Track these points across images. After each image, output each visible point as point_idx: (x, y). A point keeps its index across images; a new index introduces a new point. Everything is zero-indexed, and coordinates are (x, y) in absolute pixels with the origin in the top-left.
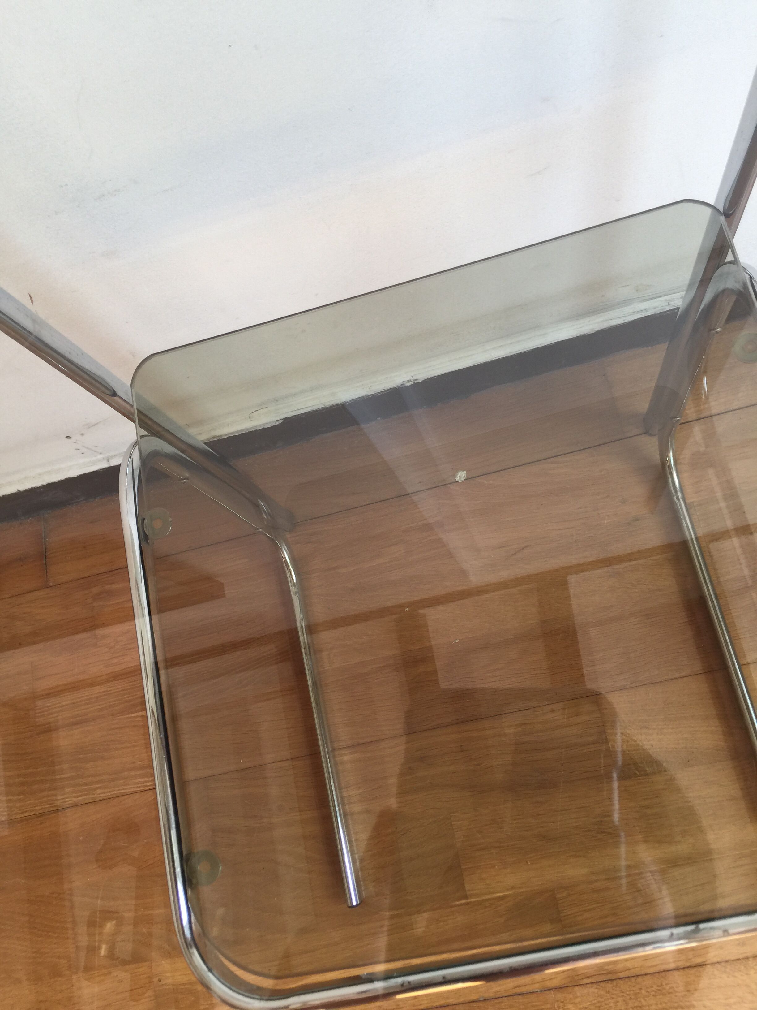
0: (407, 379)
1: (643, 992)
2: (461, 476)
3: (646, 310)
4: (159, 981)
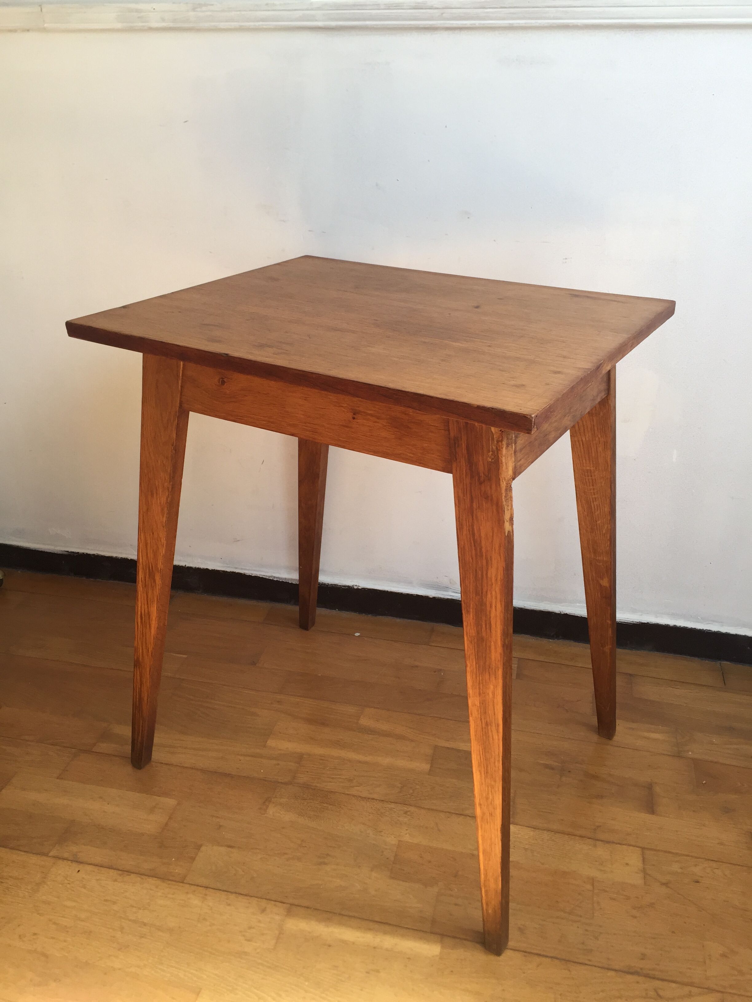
0: (355, 584)
2: (357, 634)
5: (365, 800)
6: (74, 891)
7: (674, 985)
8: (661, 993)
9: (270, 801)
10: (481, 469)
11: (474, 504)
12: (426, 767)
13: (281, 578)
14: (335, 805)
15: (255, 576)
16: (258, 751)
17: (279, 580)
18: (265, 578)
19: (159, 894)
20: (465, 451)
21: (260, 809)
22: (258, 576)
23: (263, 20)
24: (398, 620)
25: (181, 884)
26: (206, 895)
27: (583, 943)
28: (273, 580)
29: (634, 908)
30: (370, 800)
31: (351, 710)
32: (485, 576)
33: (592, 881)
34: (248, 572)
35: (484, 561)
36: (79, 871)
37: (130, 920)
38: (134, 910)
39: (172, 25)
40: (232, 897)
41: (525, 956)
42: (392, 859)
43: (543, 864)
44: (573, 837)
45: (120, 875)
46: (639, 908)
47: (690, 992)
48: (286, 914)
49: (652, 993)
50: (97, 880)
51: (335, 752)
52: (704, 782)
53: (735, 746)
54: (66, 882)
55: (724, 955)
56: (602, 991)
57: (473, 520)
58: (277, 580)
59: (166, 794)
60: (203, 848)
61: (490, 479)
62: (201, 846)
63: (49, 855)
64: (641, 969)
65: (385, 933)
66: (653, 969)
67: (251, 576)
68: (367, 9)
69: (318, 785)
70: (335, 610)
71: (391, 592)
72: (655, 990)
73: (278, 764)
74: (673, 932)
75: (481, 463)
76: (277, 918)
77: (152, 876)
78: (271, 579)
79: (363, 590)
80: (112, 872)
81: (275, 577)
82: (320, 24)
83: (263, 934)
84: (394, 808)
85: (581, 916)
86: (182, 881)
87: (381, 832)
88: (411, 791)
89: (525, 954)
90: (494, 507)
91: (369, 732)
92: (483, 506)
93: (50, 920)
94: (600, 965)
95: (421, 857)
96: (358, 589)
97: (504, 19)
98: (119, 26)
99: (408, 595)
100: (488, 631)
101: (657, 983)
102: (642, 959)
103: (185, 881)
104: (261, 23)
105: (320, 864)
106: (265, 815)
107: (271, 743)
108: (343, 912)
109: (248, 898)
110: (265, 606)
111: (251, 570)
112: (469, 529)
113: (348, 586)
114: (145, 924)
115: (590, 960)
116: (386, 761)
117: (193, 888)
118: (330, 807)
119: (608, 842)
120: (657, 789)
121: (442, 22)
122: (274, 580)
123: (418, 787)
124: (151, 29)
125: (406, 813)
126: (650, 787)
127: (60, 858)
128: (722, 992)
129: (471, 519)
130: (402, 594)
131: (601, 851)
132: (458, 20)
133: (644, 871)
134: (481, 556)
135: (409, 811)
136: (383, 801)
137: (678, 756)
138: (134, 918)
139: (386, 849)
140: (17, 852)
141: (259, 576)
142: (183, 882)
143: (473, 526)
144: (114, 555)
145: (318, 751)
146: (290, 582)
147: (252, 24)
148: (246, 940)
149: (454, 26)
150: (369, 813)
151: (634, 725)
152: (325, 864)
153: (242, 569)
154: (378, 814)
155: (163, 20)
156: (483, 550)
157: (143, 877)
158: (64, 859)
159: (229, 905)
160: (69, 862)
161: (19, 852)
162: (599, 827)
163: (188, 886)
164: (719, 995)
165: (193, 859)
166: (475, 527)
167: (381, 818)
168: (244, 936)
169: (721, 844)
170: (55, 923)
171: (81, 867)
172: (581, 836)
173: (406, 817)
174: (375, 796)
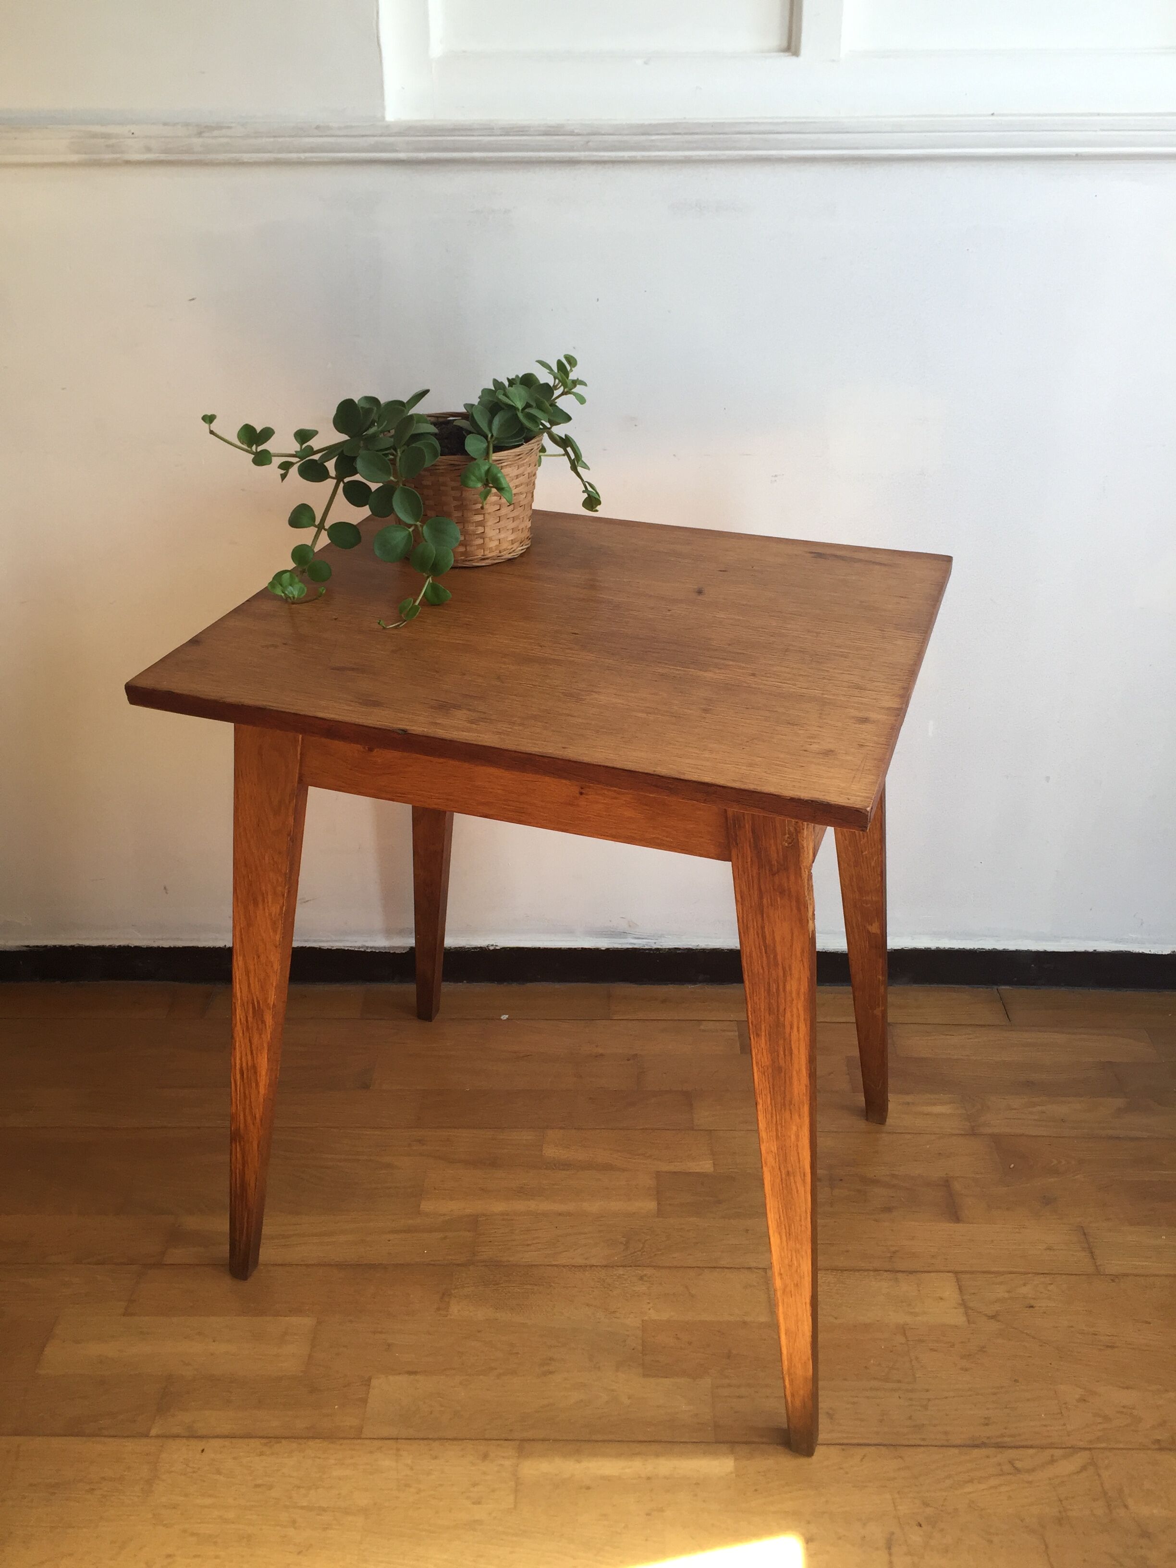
0: (491, 943)
1: (514, 1273)
2: (504, 1017)
3: (635, 944)
4: (179, 1226)
5: (582, 1270)
6: (204, 1481)
7: (1031, 1451)
8: (1019, 1464)
9: (449, 1295)
10: (774, 856)
11: (765, 901)
12: (651, 1205)
13: (378, 948)
14: (543, 1285)
15: (337, 949)
16: (410, 1222)
17: (374, 950)
18: (353, 950)
19: (332, 1461)
20: (749, 835)
21: (438, 1309)
22: (341, 949)
23: (312, 150)
24: (557, 986)
25: (359, 1441)
26: (398, 1450)
27: (910, 1418)
28: (364, 952)
29: (963, 1357)
30: (588, 1269)
31: (526, 1136)
32: (781, 990)
33: (903, 1330)
34: (325, 945)
35: (781, 973)
36: (203, 1451)
37: (302, 1508)
38: (303, 1491)
39: (163, 157)
40: (436, 1444)
41: (843, 1450)
42: (640, 1348)
43: (836, 1318)
44: (866, 1273)
45: (265, 1445)
46: (969, 1355)
47: (1052, 1456)
48: (517, 1455)
49: (1007, 1468)
50: (234, 1458)
51: (520, 1205)
52: (1012, 1166)
53: (1039, 1108)
54: (189, 1470)
55: (1083, 1400)
56: (949, 1477)
57: (763, 920)
58: (371, 951)
59: (297, 1311)
60: (374, 1382)
61: (786, 869)
62: (370, 1379)
63: (151, 1435)
64: (988, 1438)
65: (657, 1455)
66: (1003, 1436)
67: (331, 949)
68: (473, 136)
69: (511, 1259)
70: (463, 982)
71: (545, 948)
72: (1011, 1462)
73: (445, 1238)
74: (1016, 1381)
75: (773, 848)
76: (507, 1463)
77: (313, 1438)
78: (363, 950)
79: (503, 950)
80: (255, 1443)
81: (367, 947)
82: (402, 156)
83: (493, 1491)
84: (623, 1275)
85: (899, 1382)
86: (357, 1435)
87: (614, 1312)
88: (641, 1246)
89: (843, 1447)
90: (794, 903)
91: (561, 1167)
92: (777, 901)
93: (185, 1531)
94: (939, 1443)
95: (678, 1339)
96: (495, 950)
97: (677, 149)
98: (75, 158)
99: (570, 949)
100: (788, 1058)
101: (1012, 1453)
102: (987, 1425)
103: (363, 1436)
104: (307, 155)
105: (545, 1374)
106: (449, 1317)
107: (426, 1206)
108: (594, 1437)
109: (460, 1442)
110: (355, 990)
111: (327, 941)
112: (757, 932)
113: (481, 947)
114: (324, 1510)
115: (924, 1439)
116: (593, 1207)
117: (376, 1442)
118: (536, 1288)
119: (911, 1272)
120: (957, 1186)
121: (587, 153)
122: (368, 952)
123: (648, 1237)
124: (128, 163)
125: (641, 1278)
126: (946, 1183)
127: (167, 1437)
128: (1090, 1449)
129: (760, 920)
130: (560, 949)
131: (906, 1287)
132: (612, 151)
133: (964, 1304)
134: (776, 965)
135: (645, 1275)
136: (605, 1266)
137: (973, 1133)
138: (305, 1504)
139: (628, 1336)
140: (98, 1439)
141: (343, 948)
142: (360, 1438)
143: (763, 928)
144: (107, 943)
145: (498, 1207)
146: (391, 952)
147: (294, 156)
148: (474, 1503)
149: (605, 159)
150: (592, 1288)
151: (909, 1098)
152: (551, 1373)
153: (315, 941)
154: (605, 1288)
155: (149, 150)
156: (779, 958)
157: (300, 1441)
158: (175, 1437)
159: (436, 1458)
160: (184, 1440)
161: (103, 1439)
162: (894, 1252)
163: (367, 1442)
164: (1087, 1452)
165: (364, 1401)
166: (766, 929)
167: (610, 1292)
168: (468, 1498)
169: (1049, 1249)
170: (193, 1534)
171: (201, 1444)
172: (876, 1270)
173: (642, 1284)
174: (593, 1261)
